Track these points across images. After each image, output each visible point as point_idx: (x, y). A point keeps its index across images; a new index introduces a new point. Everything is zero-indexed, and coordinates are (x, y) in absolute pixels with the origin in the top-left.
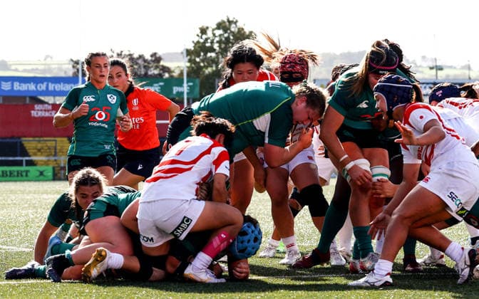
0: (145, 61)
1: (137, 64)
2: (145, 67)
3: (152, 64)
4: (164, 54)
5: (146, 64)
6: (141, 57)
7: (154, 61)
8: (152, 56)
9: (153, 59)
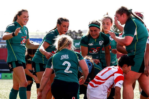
0: (76, 33)
1: (73, 34)
2: (76, 35)
3: (79, 34)
4: (83, 31)
5: (76, 34)
6: (74, 31)
7: (79, 33)
8: (79, 31)
9: (79, 32)
